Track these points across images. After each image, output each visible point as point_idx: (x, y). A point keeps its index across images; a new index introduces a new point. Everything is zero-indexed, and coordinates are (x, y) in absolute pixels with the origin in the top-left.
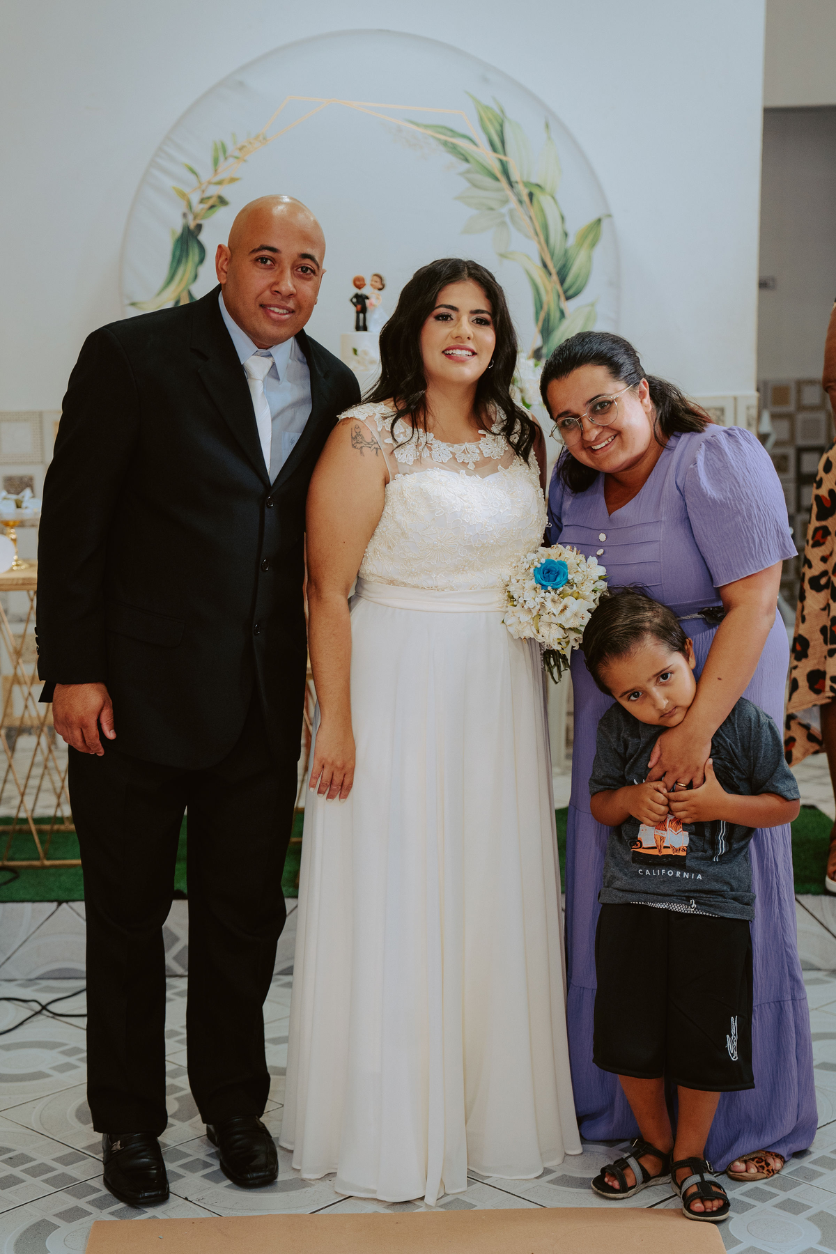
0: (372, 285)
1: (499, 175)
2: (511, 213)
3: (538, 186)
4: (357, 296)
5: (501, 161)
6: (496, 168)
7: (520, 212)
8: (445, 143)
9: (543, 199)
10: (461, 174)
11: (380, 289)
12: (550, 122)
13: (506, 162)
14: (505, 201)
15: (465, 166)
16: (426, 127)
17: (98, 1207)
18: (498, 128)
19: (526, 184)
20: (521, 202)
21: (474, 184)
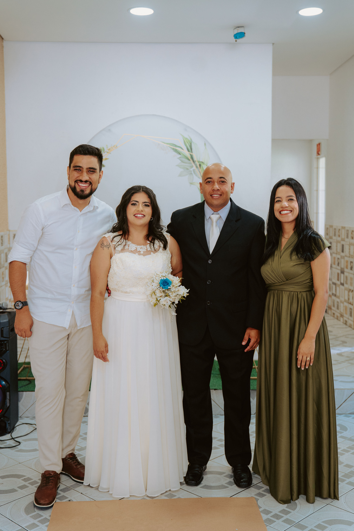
1: (190, 159)
2: (194, 170)
3: (202, 162)
5: (191, 155)
6: (189, 157)
7: (197, 170)
8: (173, 149)
10: (178, 158)
12: (206, 143)
14: (192, 167)
15: (179, 156)
16: (167, 144)
18: (190, 144)
19: (199, 162)
20: (197, 167)
21: (182, 161)
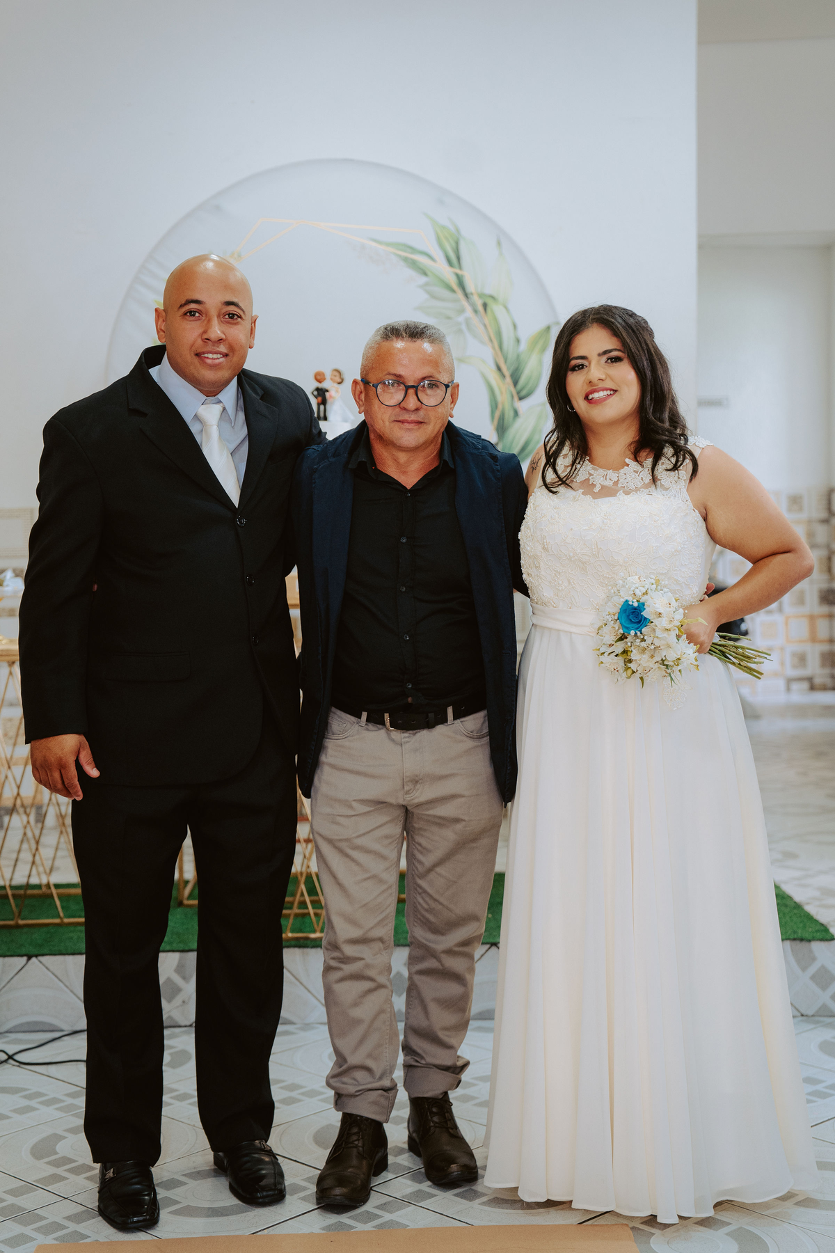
0: (331, 379)
2: (467, 321)
3: (492, 297)
4: (318, 389)
5: (457, 275)
6: (453, 282)
7: (475, 320)
8: (406, 259)
9: (496, 309)
10: (420, 286)
11: (339, 383)
12: (502, 240)
13: (462, 276)
14: (462, 311)
15: (424, 279)
16: (388, 244)
17: (43, 1234)
18: (454, 245)
19: (481, 295)
20: (476, 311)
21: (433, 296)
